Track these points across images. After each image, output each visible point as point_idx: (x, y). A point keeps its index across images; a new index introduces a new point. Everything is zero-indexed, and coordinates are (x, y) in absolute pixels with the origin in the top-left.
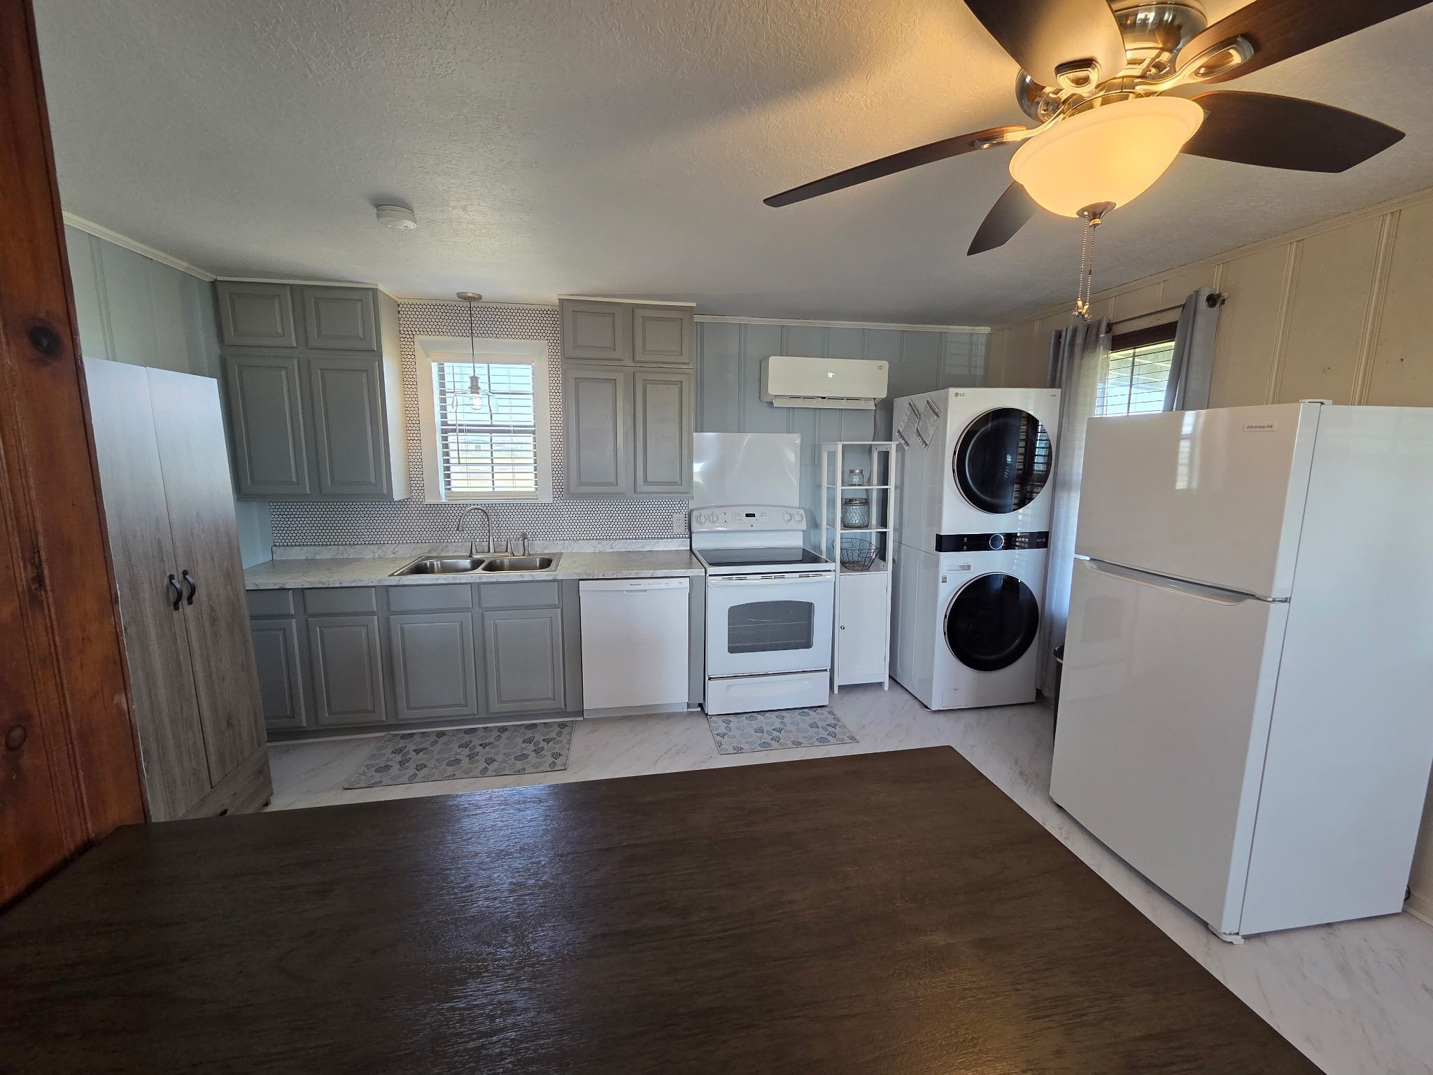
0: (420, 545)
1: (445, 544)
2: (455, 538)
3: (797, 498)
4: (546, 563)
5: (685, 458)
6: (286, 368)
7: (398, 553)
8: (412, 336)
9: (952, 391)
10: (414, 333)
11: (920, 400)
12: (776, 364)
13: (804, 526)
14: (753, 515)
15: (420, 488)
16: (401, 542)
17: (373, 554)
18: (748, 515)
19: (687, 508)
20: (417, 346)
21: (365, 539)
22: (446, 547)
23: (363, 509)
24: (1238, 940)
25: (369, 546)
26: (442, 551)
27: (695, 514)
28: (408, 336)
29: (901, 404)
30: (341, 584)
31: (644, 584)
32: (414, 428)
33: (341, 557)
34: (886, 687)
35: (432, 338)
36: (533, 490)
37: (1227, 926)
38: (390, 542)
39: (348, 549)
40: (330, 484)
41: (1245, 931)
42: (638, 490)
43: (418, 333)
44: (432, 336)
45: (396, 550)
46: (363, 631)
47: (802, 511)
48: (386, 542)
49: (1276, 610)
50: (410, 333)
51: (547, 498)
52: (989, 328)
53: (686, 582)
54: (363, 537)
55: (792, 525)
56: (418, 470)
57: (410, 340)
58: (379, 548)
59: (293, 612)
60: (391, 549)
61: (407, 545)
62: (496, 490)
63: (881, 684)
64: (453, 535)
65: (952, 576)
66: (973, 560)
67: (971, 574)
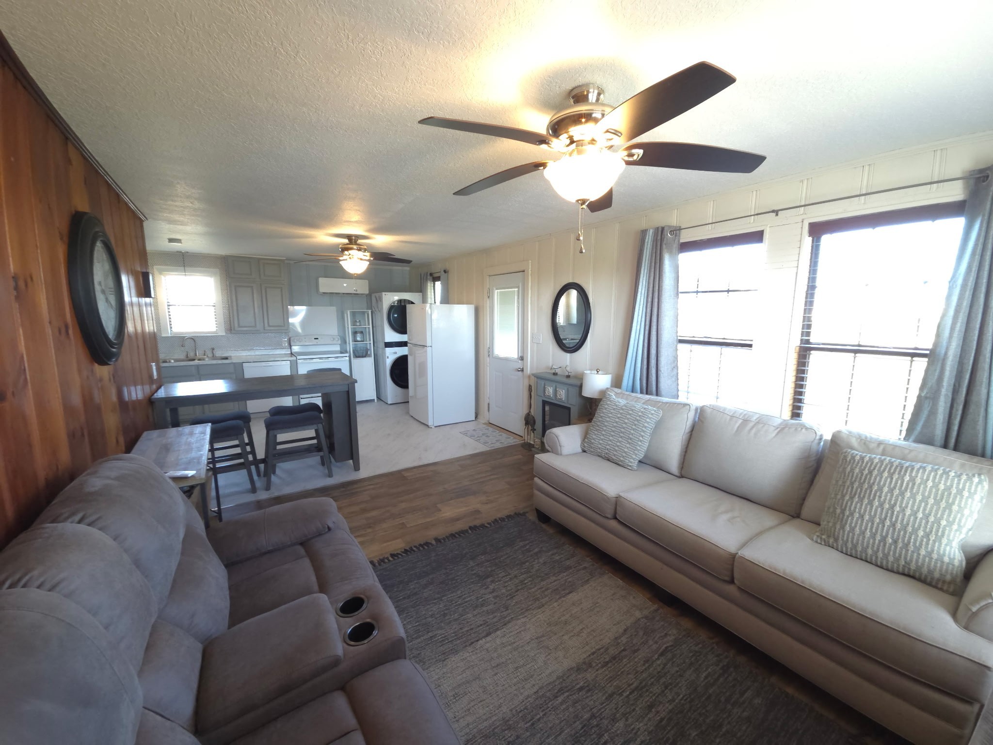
3: (337, 332)
4: (226, 358)
5: (286, 315)
8: (152, 266)
9: (384, 293)
10: (154, 265)
11: (377, 295)
12: (322, 281)
13: (339, 342)
14: (317, 339)
18: (315, 339)
19: (288, 337)
20: (155, 270)
24: (433, 427)
27: (292, 339)
29: (373, 295)
31: (271, 363)
34: (376, 401)
35: (162, 267)
36: (216, 330)
37: (430, 423)
41: (435, 425)
42: (266, 329)
43: (156, 264)
47: (339, 337)
49: (429, 349)
50: (152, 264)
51: (224, 334)
53: (289, 362)
55: (335, 342)
56: (158, 322)
63: (374, 400)
65: (391, 356)
66: (397, 350)
67: (396, 355)
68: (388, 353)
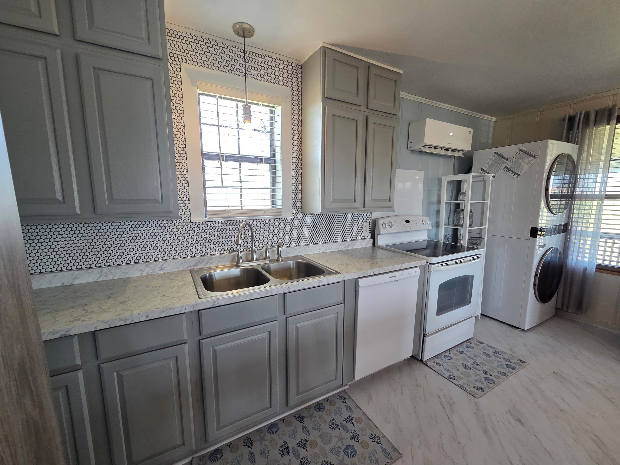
0: (187, 260)
1: (210, 257)
2: (217, 250)
6: (45, 58)
7: (166, 269)
8: (178, 63)
10: (181, 60)
11: (508, 149)
12: (428, 124)
14: (409, 221)
15: (186, 208)
16: (168, 258)
17: (141, 272)
18: (406, 222)
19: (370, 218)
20: (183, 73)
21: (131, 259)
22: (211, 259)
23: (128, 229)
25: (136, 265)
26: (208, 263)
27: (380, 222)
28: (174, 62)
29: (476, 155)
30: (147, 317)
32: (180, 152)
33: (105, 279)
36: (270, 207)
38: (157, 259)
39: (113, 269)
40: (107, 203)
42: (366, 205)
43: (185, 61)
44: (197, 67)
45: (164, 266)
46: (172, 363)
47: (428, 218)
48: (153, 259)
50: (177, 59)
51: (289, 215)
52: (496, 119)
53: (418, 269)
54: (128, 256)
56: (185, 190)
57: (176, 66)
58: (146, 266)
59: (78, 362)
60: (160, 266)
61: (175, 261)
62: (244, 208)
64: (215, 248)
65: (539, 252)
66: (547, 242)
67: (545, 249)
68: (537, 247)
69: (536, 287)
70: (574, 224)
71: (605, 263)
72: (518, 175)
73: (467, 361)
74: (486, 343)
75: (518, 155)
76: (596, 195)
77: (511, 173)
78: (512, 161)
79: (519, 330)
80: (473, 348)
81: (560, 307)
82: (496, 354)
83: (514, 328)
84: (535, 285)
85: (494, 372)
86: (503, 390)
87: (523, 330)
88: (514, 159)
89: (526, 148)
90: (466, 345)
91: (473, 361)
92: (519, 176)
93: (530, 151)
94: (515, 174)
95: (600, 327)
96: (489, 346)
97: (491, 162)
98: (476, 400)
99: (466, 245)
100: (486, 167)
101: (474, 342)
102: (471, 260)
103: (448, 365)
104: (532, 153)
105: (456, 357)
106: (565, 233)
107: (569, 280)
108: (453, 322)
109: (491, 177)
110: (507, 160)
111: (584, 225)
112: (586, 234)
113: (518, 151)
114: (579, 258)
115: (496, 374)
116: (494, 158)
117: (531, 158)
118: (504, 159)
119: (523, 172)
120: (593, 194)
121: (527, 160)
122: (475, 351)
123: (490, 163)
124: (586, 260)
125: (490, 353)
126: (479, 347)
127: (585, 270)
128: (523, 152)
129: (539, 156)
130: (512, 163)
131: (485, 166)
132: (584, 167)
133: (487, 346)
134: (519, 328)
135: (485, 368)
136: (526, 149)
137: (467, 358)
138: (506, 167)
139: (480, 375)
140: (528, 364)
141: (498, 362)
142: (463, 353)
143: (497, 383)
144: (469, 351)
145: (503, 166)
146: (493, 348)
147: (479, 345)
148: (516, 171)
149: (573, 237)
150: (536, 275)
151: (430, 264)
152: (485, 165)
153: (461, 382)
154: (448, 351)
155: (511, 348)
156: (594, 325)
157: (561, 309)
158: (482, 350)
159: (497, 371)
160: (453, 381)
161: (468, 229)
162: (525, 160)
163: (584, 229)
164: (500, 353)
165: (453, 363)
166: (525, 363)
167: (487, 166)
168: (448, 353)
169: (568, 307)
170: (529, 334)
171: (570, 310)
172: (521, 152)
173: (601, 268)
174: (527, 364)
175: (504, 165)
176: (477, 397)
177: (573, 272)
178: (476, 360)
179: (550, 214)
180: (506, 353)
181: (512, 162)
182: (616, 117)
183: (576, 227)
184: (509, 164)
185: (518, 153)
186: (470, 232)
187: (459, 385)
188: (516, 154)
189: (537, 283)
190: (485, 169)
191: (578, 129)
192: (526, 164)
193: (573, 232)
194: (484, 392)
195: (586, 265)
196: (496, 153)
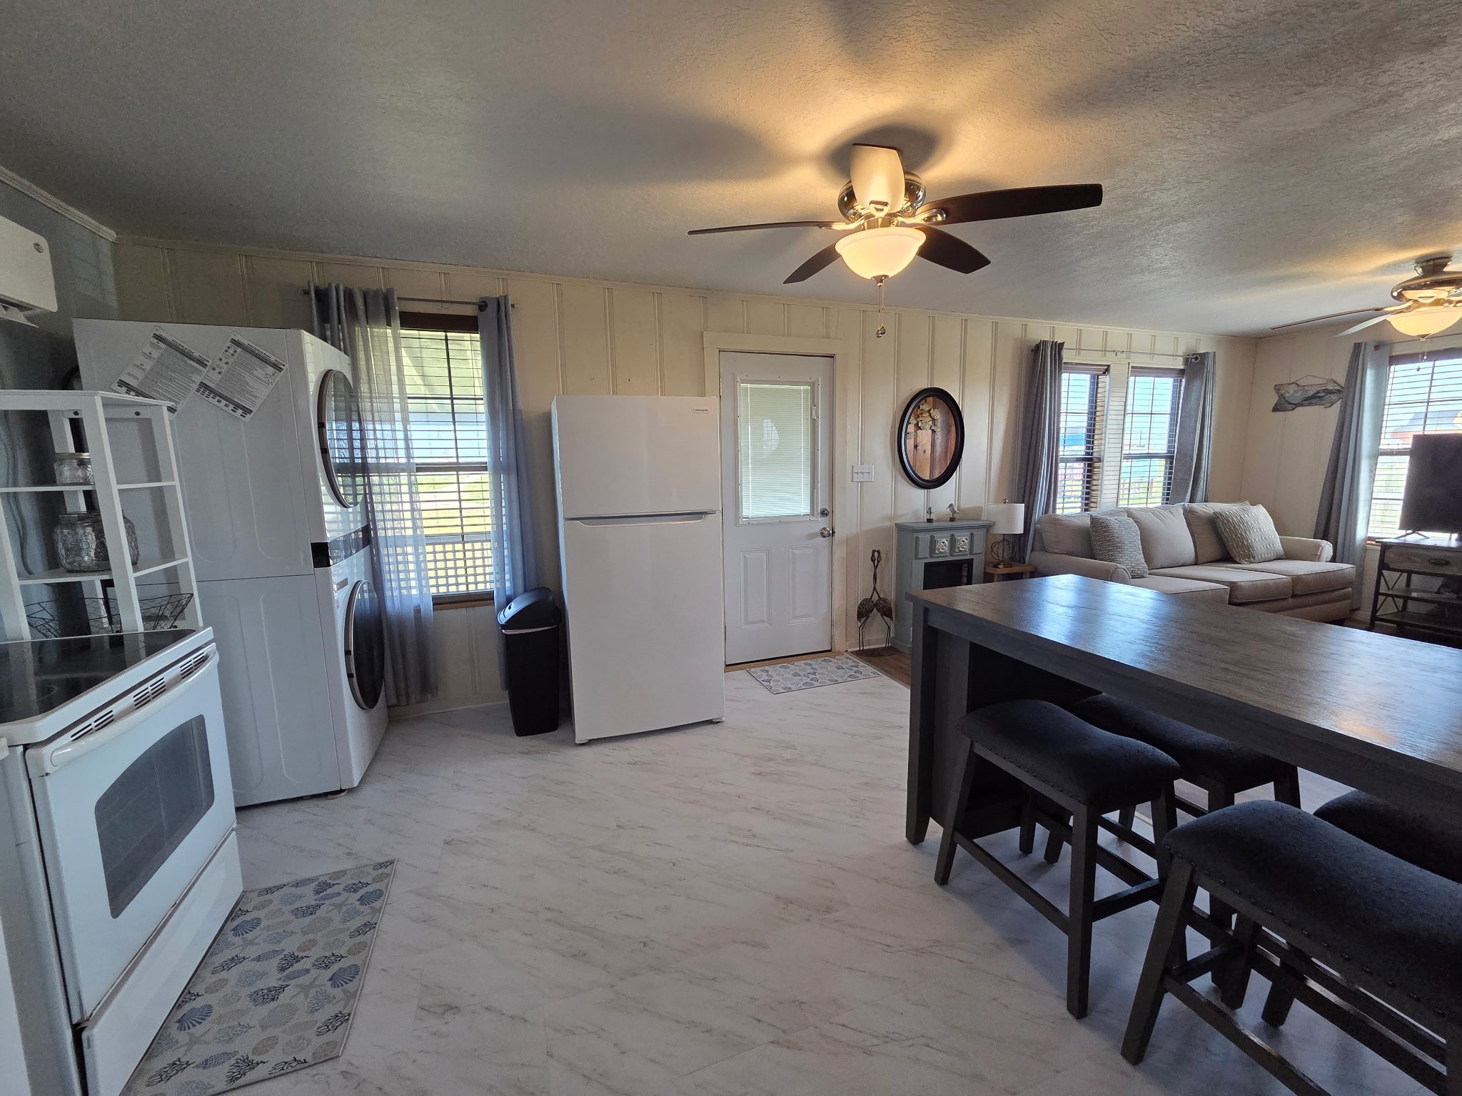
52: (114, 234)
65: (340, 596)
66: (347, 571)
67: (348, 589)
68: (335, 587)
69: (355, 680)
70: (380, 525)
71: (440, 591)
72: (247, 411)
73: (263, 974)
74: (284, 882)
75: (233, 355)
76: (402, 464)
77: (224, 402)
78: (218, 370)
79: (343, 794)
80: (258, 924)
81: (394, 701)
82: (325, 893)
83: (329, 796)
84: (350, 676)
85: (344, 943)
86: (384, 970)
87: (351, 790)
88: (222, 364)
89: (249, 341)
90: (233, 930)
91: (275, 961)
92: (250, 414)
93: (264, 352)
94: (237, 406)
95: (460, 708)
96: (297, 885)
97: (148, 365)
98: (341, 1065)
99: (141, 629)
100: (137, 379)
101: (253, 904)
102: (187, 673)
103: (205, 1042)
104: (270, 355)
105: (221, 993)
106: (368, 547)
107: (397, 641)
108: (175, 897)
109: (165, 409)
110: (203, 366)
111: (396, 524)
112: (402, 541)
113: (229, 344)
114: (404, 592)
115: (350, 943)
116: (156, 354)
117: (270, 370)
118: (193, 360)
119: (259, 402)
120: (396, 462)
121: (259, 373)
122: (268, 926)
123: (147, 368)
124: (414, 592)
125: (310, 899)
126: (271, 907)
127: (418, 611)
128: (243, 349)
129: (287, 366)
130: (220, 376)
131: (129, 374)
132: (368, 405)
133: (292, 886)
134: (341, 791)
135: (316, 953)
136: (250, 344)
137: (258, 966)
138: (203, 385)
139: (317, 983)
140: (398, 861)
141: (339, 906)
142: (236, 960)
143: (364, 964)
144: (251, 943)
145: (194, 382)
146: (310, 880)
147: (270, 901)
148: (239, 399)
149: (384, 551)
150: (347, 653)
151: (26, 747)
152: (131, 369)
153: (276, 1057)
154: (188, 994)
155: (348, 851)
156: (454, 709)
157: (398, 705)
158: (287, 908)
159: (348, 933)
160: (251, 1076)
161: (132, 576)
162: (255, 373)
163: (397, 533)
164: (332, 882)
165: (220, 1020)
166: (392, 862)
167: (141, 375)
168: (186, 1006)
169: (408, 697)
170: (367, 792)
171: (413, 700)
172: (239, 350)
173: (441, 602)
174: (395, 863)
175: (198, 379)
176: (340, 1054)
177: (401, 621)
178: (283, 950)
179: (339, 508)
180: (344, 873)
181: (220, 373)
182: (398, 314)
183: (384, 531)
184: (213, 380)
185: (231, 351)
186: (140, 583)
187: (277, 1072)
188: (226, 351)
189: (354, 671)
190: (133, 383)
191: (340, 322)
192: (259, 385)
193: (381, 543)
194: (348, 1019)
195: (416, 602)
196: (160, 338)
